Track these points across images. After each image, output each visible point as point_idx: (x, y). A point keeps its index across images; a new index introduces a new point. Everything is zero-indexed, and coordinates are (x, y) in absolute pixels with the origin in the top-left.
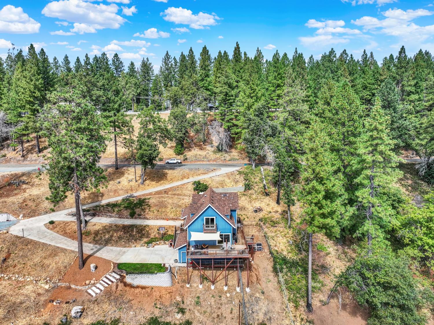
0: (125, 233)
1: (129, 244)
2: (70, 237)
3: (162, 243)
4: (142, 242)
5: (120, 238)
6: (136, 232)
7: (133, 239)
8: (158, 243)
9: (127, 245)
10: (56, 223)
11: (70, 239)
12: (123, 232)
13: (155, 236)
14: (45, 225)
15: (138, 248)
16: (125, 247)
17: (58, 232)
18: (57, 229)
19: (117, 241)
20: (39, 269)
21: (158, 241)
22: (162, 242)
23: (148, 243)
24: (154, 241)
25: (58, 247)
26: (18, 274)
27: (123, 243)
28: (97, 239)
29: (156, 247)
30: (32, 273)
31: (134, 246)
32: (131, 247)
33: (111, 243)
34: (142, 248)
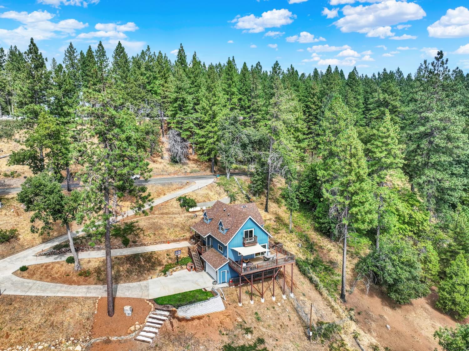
0: (132, 265)
1: (143, 277)
2: (64, 282)
3: (179, 269)
4: (158, 271)
5: (129, 272)
6: (144, 262)
7: (144, 270)
8: (175, 269)
9: (142, 278)
10: (30, 268)
11: (66, 285)
12: (129, 264)
13: (167, 262)
14: (15, 273)
15: (155, 279)
16: (140, 281)
17: (41, 279)
18: (38, 275)
19: (127, 276)
20: (48, 330)
21: (174, 267)
22: (179, 267)
23: (165, 272)
24: (170, 268)
25: (62, 297)
26: (20, 345)
27: (136, 277)
28: (101, 278)
29: (174, 273)
30: (41, 338)
31: (150, 277)
32: (147, 280)
33: (121, 280)
34: (159, 278)
